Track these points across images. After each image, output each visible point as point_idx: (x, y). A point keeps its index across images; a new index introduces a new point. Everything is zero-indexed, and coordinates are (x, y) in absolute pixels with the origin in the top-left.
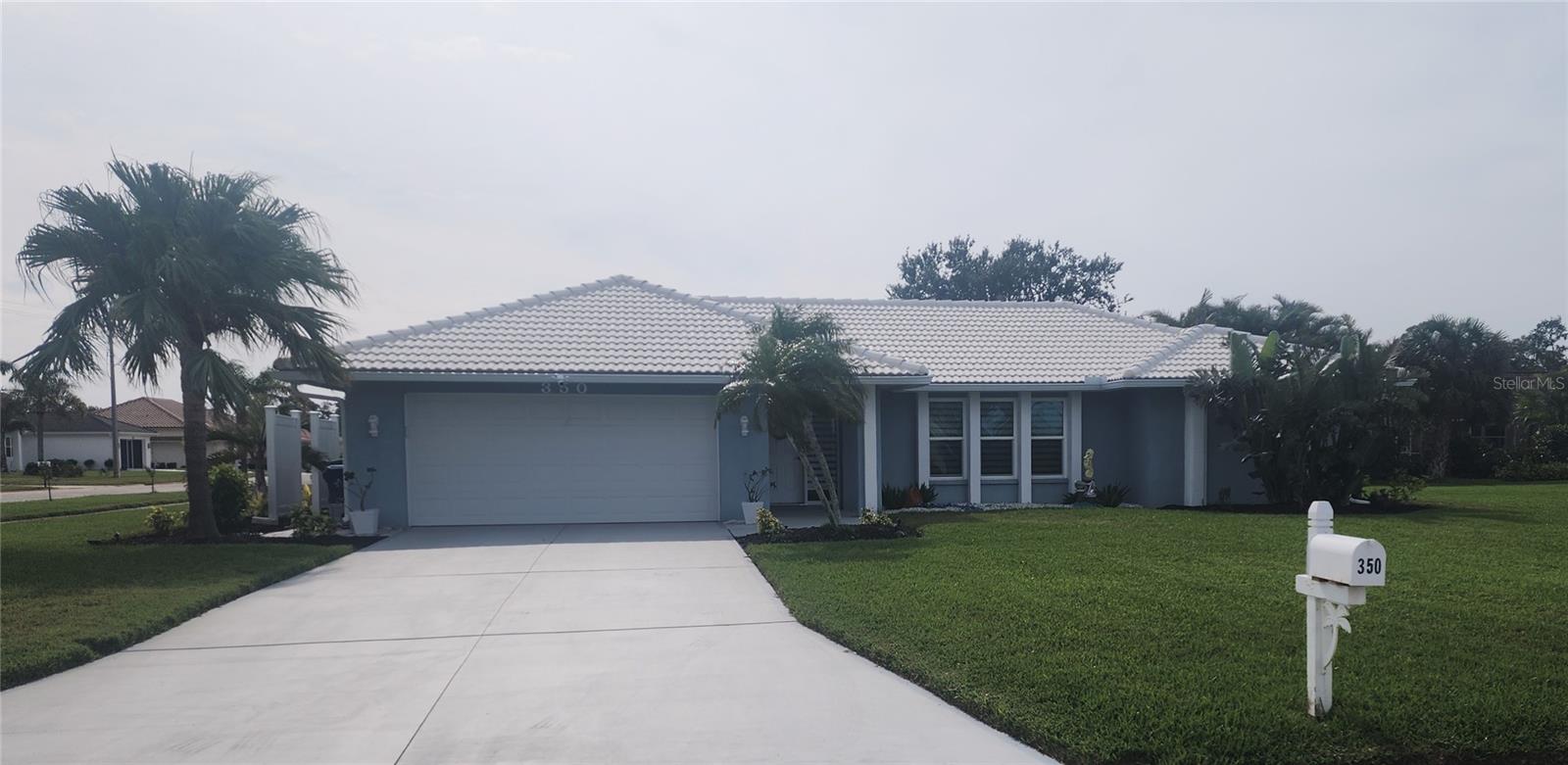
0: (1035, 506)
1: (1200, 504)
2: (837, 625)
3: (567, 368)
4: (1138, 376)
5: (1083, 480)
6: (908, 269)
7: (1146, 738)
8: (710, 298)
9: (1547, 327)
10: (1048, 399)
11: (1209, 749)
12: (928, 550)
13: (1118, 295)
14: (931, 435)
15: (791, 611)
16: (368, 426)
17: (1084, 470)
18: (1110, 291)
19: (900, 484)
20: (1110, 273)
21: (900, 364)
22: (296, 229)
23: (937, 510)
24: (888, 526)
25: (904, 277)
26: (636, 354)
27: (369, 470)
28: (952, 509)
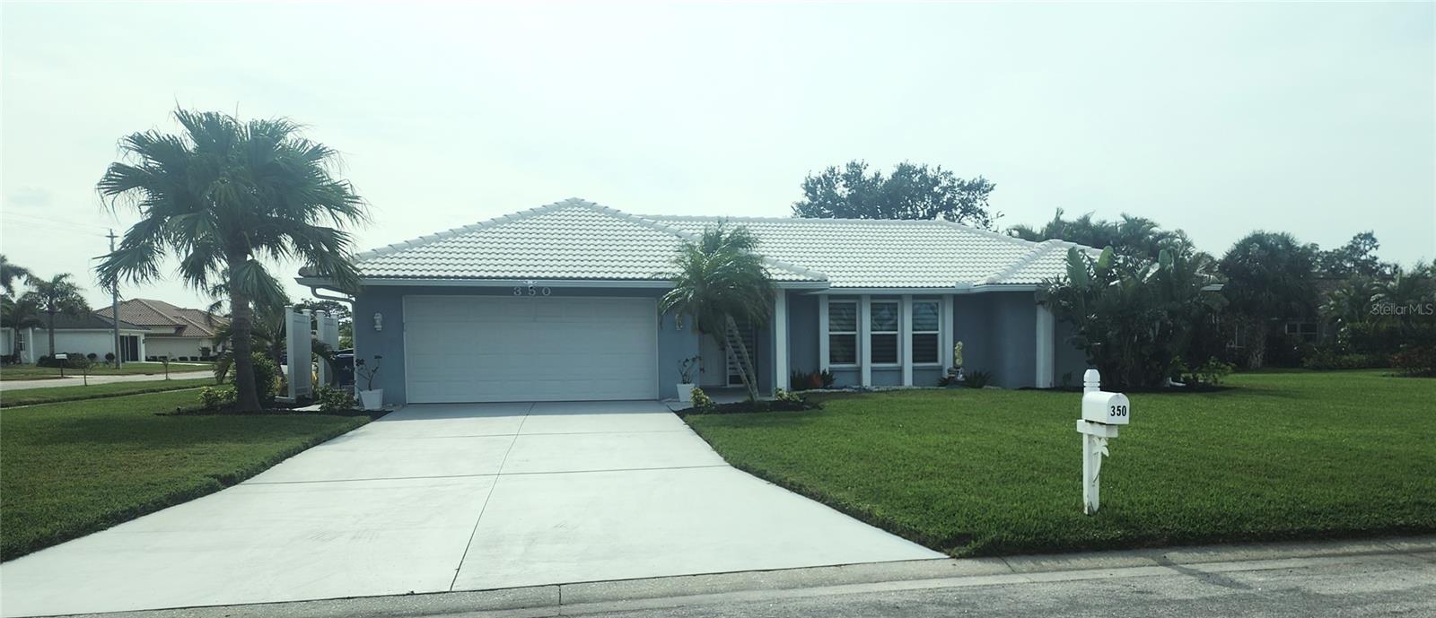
0: (915, 387)
1: (1049, 386)
2: (761, 466)
3: (535, 275)
4: (998, 282)
5: (954, 367)
6: (810, 188)
7: (973, 526)
8: (648, 217)
9: (1361, 239)
10: (927, 301)
11: (1013, 531)
12: (828, 419)
13: (991, 211)
14: (830, 330)
15: (726, 459)
16: (374, 322)
17: (955, 358)
18: (985, 208)
19: (806, 370)
20: (984, 192)
21: (805, 272)
22: (320, 164)
23: (835, 391)
24: (796, 401)
25: (806, 195)
26: (590, 264)
27: (376, 357)
28: (847, 390)
